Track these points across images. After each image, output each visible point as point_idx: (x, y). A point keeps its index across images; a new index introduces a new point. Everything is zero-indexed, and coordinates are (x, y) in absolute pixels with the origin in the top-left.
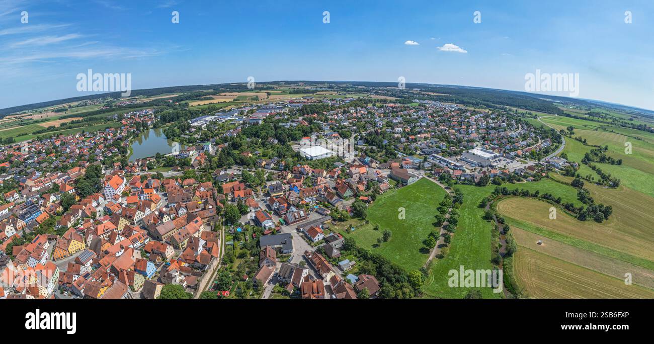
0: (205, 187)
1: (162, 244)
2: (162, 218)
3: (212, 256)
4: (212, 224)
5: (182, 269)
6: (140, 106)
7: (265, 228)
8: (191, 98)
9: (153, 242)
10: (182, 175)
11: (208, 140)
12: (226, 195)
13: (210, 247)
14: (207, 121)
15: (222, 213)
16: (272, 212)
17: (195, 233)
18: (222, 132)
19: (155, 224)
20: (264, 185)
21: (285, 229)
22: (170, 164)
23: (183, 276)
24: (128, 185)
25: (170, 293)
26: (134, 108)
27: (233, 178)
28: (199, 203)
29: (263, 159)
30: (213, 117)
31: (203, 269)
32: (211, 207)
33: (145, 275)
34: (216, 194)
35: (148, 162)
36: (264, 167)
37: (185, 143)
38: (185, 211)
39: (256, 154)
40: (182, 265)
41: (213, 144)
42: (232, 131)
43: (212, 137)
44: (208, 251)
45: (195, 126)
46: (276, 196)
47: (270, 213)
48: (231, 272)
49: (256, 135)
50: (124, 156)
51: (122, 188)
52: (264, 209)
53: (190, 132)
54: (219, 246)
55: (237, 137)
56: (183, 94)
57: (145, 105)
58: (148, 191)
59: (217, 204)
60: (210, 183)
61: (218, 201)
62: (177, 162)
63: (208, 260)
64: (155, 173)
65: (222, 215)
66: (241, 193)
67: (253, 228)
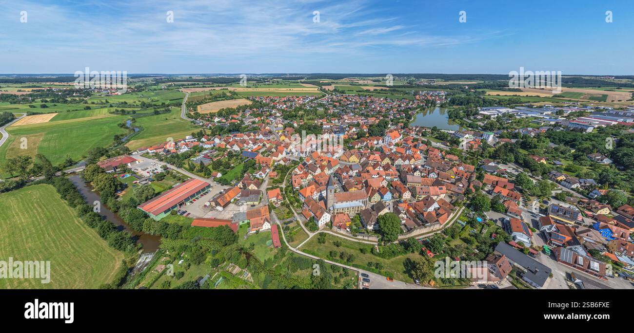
0: (465, 168)
1: (405, 187)
2: (415, 171)
3: (438, 221)
4: (453, 198)
5: (408, 211)
6: (436, 88)
7: (514, 238)
8: (491, 87)
9: (399, 182)
10: (449, 150)
11: (491, 130)
12: (485, 185)
13: (441, 213)
14: (500, 112)
15: (470, 196)
16: (538, 232)
17: (434, 195)
18: (516, 127)
19: (407, 172)
20: (545, 199)
21: (546, 260)
22: (442, 138)
23: (405, 216)
24: (402, 140)
25: (390, 219)
26: (430, 88)
27: (503, 174)
28: (452, 177)
29: (564, 173)
30: (510, 110)
31: (423, 223)
32: (461, 185)
33: (382, 198)
34: (474, 178)
35: (424, 130)
36: (559, 182)
37: (465, 126)
38: (436, 176)
39: (555, 164)
40: (410, 209)
41: (496, 135)
42: (530, 129)
43: (499, 129)
44: (437, 215)
45: (483, 114)
46: (557, 220)
47: (533, 231)
48: (446, 243)
49: (571, 143)
50: (408, 121)
51: (397, 140)
52: (526, 221)
53: (475, 118)
54: (450, 218)
55: (534, 137)
56: (483, 82)
57: (441, 87)
58: (415, 150)
59: (469, 186)
60: (472, 168)
61: (472, 185)
62: (449, 138)
63: (433, 220)
64: (426, 140)
65: (469, 198)
66: (505, 192)
67: (498, 229)
